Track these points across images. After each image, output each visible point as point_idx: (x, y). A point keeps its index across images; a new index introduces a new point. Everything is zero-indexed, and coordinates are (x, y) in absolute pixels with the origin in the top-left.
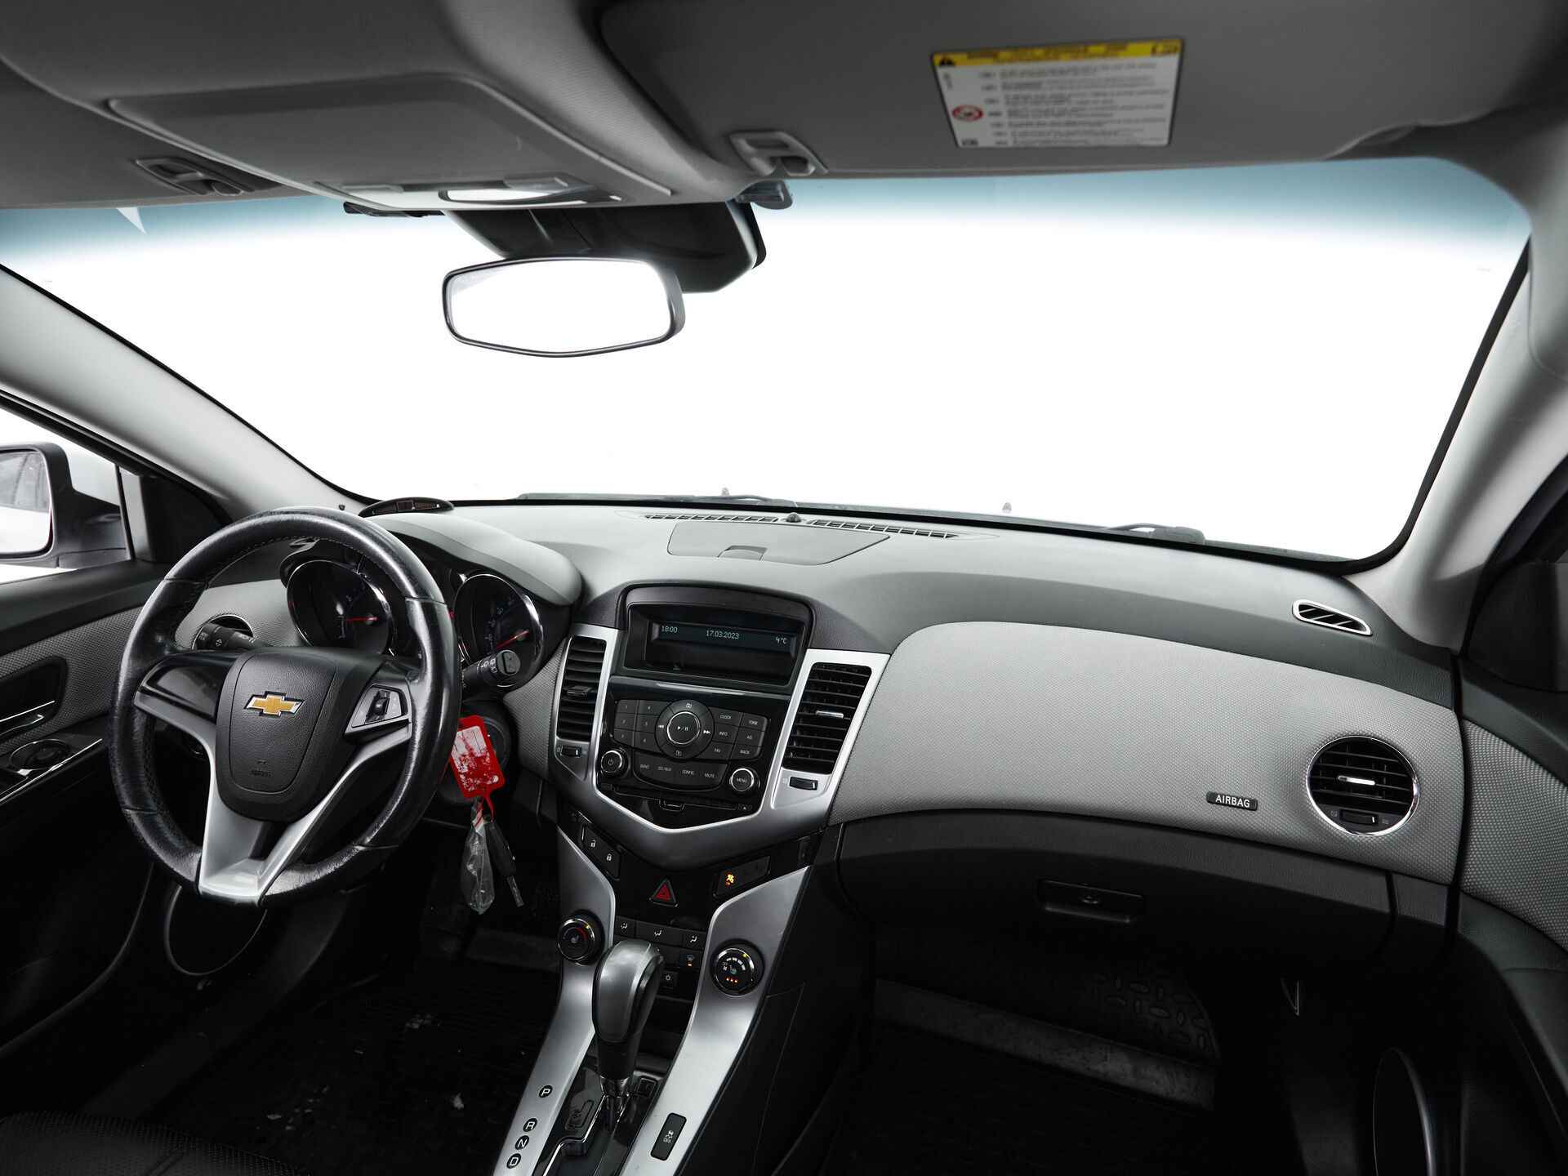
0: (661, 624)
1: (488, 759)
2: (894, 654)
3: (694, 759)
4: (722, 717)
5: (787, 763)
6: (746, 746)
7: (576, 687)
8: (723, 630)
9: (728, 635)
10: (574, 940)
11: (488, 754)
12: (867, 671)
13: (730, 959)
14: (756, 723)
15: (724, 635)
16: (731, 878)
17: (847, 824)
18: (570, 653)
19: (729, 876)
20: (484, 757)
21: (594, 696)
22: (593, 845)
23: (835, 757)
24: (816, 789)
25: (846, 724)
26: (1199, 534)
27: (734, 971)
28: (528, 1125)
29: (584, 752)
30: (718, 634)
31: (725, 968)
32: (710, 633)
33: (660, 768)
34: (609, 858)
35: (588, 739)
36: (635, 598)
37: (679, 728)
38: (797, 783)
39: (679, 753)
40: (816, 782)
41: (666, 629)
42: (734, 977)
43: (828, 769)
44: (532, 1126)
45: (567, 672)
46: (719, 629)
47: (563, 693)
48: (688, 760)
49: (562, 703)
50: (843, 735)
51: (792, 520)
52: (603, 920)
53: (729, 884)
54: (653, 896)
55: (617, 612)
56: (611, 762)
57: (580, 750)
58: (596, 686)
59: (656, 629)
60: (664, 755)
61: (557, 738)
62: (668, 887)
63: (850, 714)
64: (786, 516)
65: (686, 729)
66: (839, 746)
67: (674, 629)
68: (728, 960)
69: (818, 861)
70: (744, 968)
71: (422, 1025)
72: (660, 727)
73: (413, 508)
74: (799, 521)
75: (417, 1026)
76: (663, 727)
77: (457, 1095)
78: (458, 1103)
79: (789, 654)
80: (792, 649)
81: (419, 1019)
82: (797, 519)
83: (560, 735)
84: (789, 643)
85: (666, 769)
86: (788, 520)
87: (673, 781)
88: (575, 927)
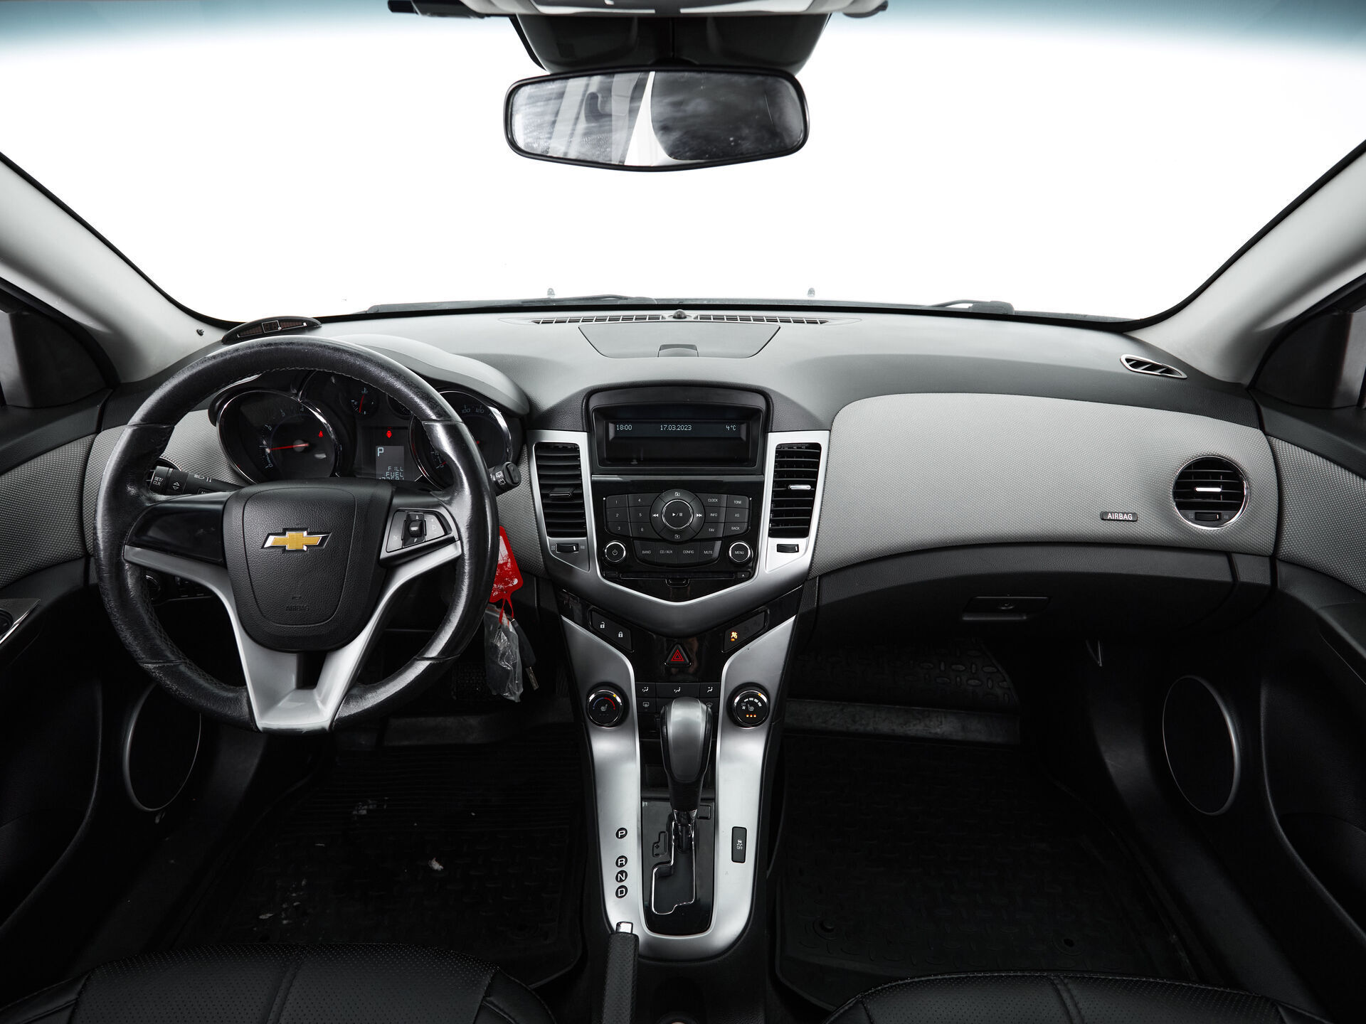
0: (615, 423)
1: (509, 565)
2: (833, 430)
3: (692, 540)
4: (710, 500)
5: (772, 534)
6: (736, 523)
7: (556, 489)
8: (676, 423)
9: (681, 428)
10: (603, 709)
11: (509, 560)
12: (817, 446)
13: (746, 700)
14: (740, 502)
15: (677, 428)
16: (734, 635)
17: (821, 577)
18: (538, 458)
19: (733, 633)
20: (506, 564)
21: (581, 496)
22: (603, 626)
23: (808, 522)
24: (798, 551)
25: (812, 494)
26: (1009, 306)
27: (752, 709)
28: (619, 863)
29: (582, 547)
30: (672, 428)
31: (744, 708)
32: (663, 427)
33: (662, 552)
34: (620, 635)
35: (585, 534)
36: (594, 403)
37: (674, 515)
38: (781, 549)
39: (677, 536)
40: (798, 546)
41: (622, 427)
42: (752, 713)
43: (804, 533)
44: (623, 862)
45: (540, 477)
46: (672, 423)
47: (543, 496)
48: (686, 542)
49: (545, 506)
50: (811, 503)
51: (679, 317)
52: (625, 689)
53: (733, 640)
54: (667, 661)
55: (582, 418)
56: (615, 553)
57: (577, 545)
58: (580, 486)
59: (611, 426)
60: (663, 540)
61: (548, 538)
62: (680, 651)
63: (814, 485)
64: (673, 312)
65: (681, 515)
66: (810, 513)
67: (629, 427)
68: (744, 701)
69: (802, 610)
70: (760, 704)
71: (368, 811)
72: (655, 515)
73: (280, 328)
74: (685, 317)
75: (364, 812)
76: (657, 515)
77: (432, 859)
78: (437, 866)
79: (740, 438)
80: (744, 436)
81: (363, 806)
82: (683, 316)
83: (550, 534)
84: (739, 430)
85: (668, 552)
86: (674, 317)
87: (676, 561)
88: (603, 698)
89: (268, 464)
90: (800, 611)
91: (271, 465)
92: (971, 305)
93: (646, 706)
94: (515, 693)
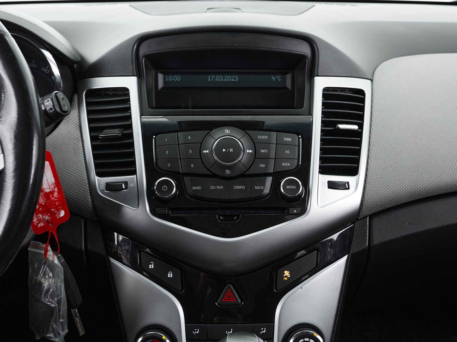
0: (164, 74)
1: (56, 194)
3: (243, 175)
4: (260, 137)
5: (323, 171)
6: (287, 159)
7: (106, 131)
8: (223, 74)
9: (228, 78)
11: (56, 189)
12: (362, 93)
14: (290, 140)
15: (224, 79)
16: (287, 273)
17: (372, 216)
18: (88, 104)
19: (286, 272)
20: (52, 192)
22: (151, 266)
23: (357, 161)
24: (348, 189)
25: (359, 134)
29: (131, 185)
30: (219, 78)
32: (211, 78)
33: (212, 187)
34: (170, 275)
35: (134, 172)
37: (224, 150)
38: (332, 185)
39: (228, 172)
40: (348, 183)
41: (171, 78)
43: (354, 172)
45: (90, 121)
46: (219, 74)
47: (93, 139)
48: (237, 177)
49: (94, 148)
50: (359, 143)
52: (174, 330)
53: (286, 279)
54: (218, 301)
55: (132, 63)
56: (165, 188)
57: (126, 183)
59: (160, 77)
60: (214, 176)
61: (97, 178)
62: (231, 290)
63: (361, 126)
65: (231, 150)
66: (358, 152)
67: (177, 78)
68: (300, 341)
69: (355, 249)
72: (205, 152)
76: (208, 151)
79: (286, 88)
80: (289, 85)
83: (99, 174)
84: (284, 81)
85: (218, 187)
87: (226, 197)
88: (152, 340)
90: (352, 252)
94: (59, 334)
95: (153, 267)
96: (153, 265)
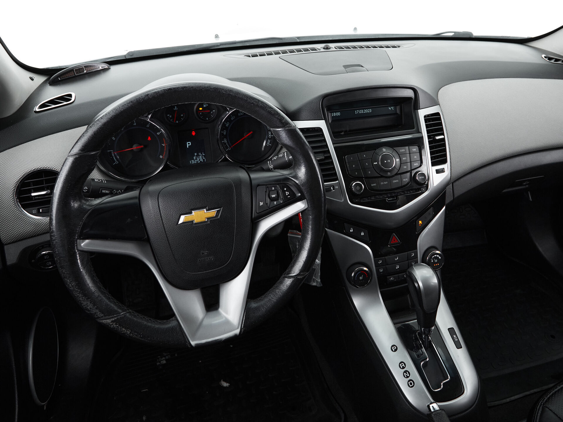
0: (331, 112)
2: (440, 104)
3: (397, 174)
4: (401, 151)
5: (433, 164)
6: (415, 161)
8: (363, 109)
9: (366, 111)
10: (361, 278)
12: (438, 114)
13: (433, 256)
14: (414, 150)
15: (364, 111)
17: (453, 183)
19: (420, 222)
21: (330, 157)
22: (351, 231)
23: (445, 155)
25: (444, 140)
26: (471, 34)
27: (436, 261)
28: (401, 366)
29: (337, 187)
30: (361, 112)
31: (432, 261)
32: (357, 112)
33: (382, 183)
34: (362, 234)
35: (337, 179)
37: (385, 162)
38: (438, 172)
39: (389, 173)
40: (444, 168)
41: (335, 114)
42: (437, 263)
43: (444, 162)
44: (403, 365)
46: (361, 109)
48: (394, 176)
50: (445, 145)
51: (327, 48)
52: (369, 263)
53: (420, 225)
54: (389, 243)
55: (321, 112)
56: (357, 188)
57: (333, 186)
59: (330, 115)
60: (382, 177)
62: (395, 236)
63: (443, 135)
64: (323, 45)
65: (389, 161)
66: (445, 150)
67: (338, 114)
68: (433, 257)
69: (448, 202)
70: (440, 258)
71: (166, 360)
72: (375, 163)
73: (85, 71)
74: (330, 48)
75: (164, 362)
76: (376, 163)
77: (220, 381)
78: (225, 384)
79: (397, 113)
80: (398, 111)
81: (162, 358)
82: (329, 48)
84: (396, 109)
85: (385, 183)
86: (324, 48)
87: (389, 188)
88: (360, 272)
89: (114, 162)
90: (446, 204)
91: (117, 163)
92: (453, 34)
93: (381, 271)
95: (352, 231)
96: (352, 230)
